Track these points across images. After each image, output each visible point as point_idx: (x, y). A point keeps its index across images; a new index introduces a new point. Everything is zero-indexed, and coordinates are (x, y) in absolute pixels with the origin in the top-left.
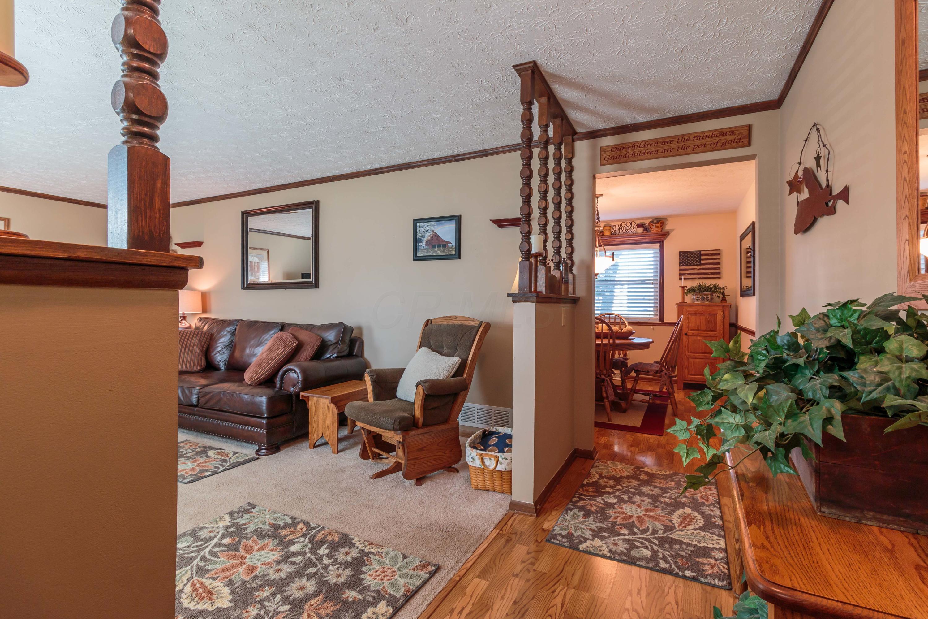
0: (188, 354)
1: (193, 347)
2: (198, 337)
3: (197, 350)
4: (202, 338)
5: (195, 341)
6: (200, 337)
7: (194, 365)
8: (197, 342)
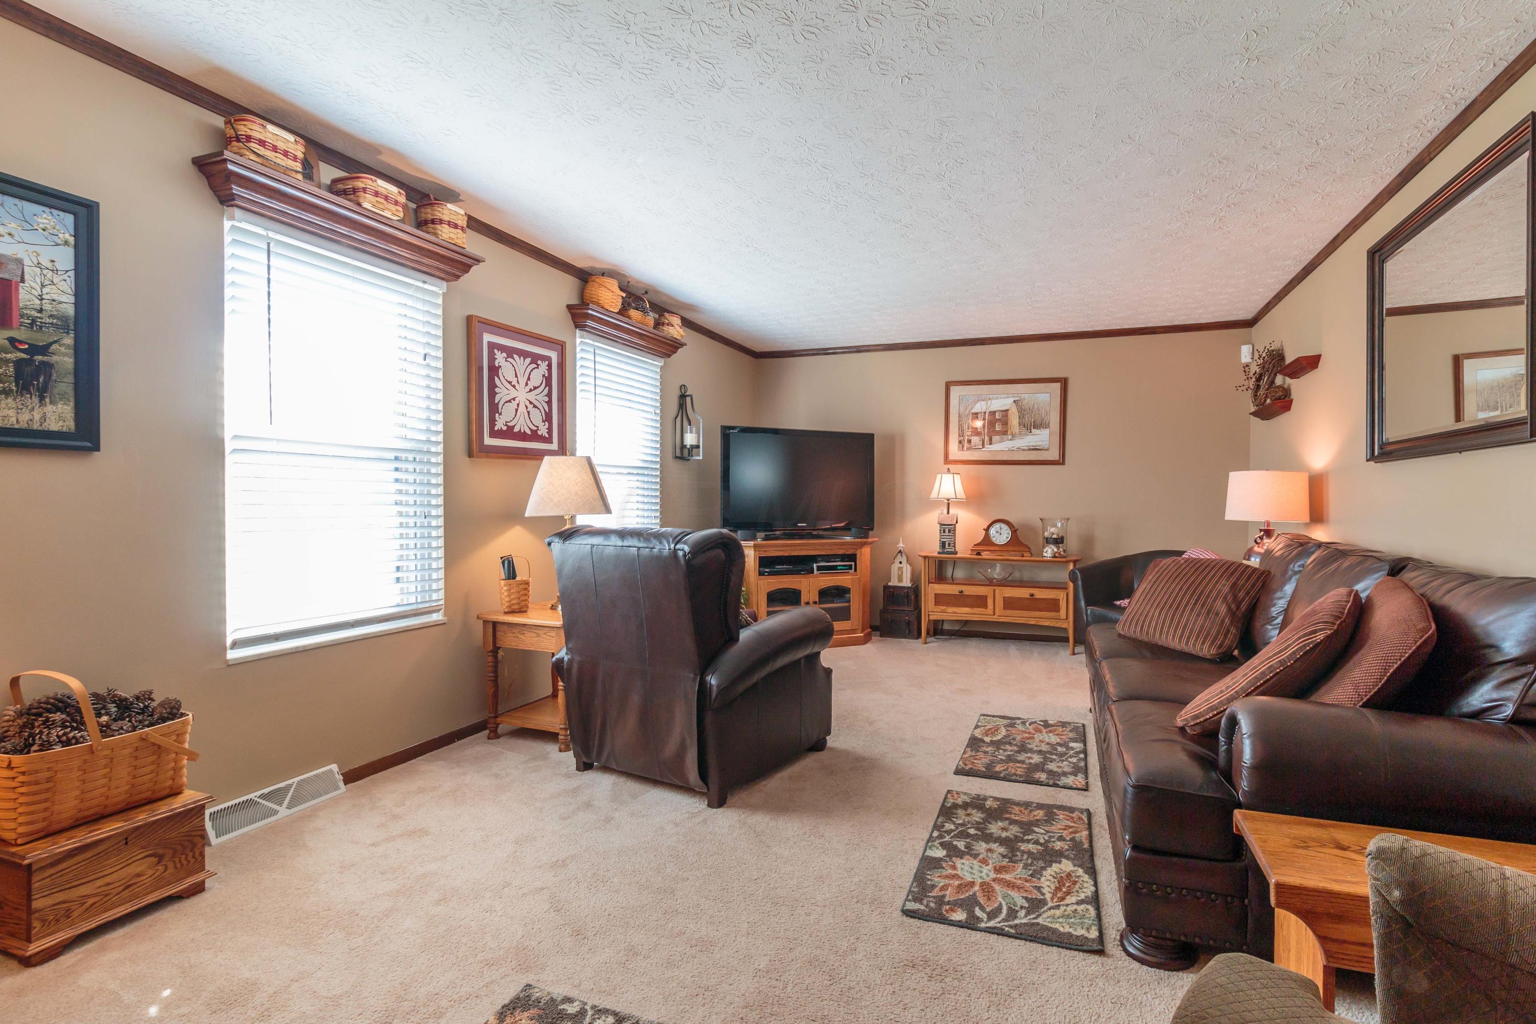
0: (1198, 615)
1: (1214, 601)
2: (1233, 579)
3: (1222, 609)
4: (1241, 583)
5: (1225, 587)
6: (1238, 579)
7: (1203, 643)
8: (1226, 589)
